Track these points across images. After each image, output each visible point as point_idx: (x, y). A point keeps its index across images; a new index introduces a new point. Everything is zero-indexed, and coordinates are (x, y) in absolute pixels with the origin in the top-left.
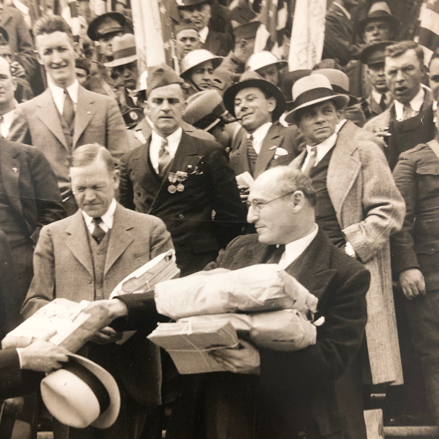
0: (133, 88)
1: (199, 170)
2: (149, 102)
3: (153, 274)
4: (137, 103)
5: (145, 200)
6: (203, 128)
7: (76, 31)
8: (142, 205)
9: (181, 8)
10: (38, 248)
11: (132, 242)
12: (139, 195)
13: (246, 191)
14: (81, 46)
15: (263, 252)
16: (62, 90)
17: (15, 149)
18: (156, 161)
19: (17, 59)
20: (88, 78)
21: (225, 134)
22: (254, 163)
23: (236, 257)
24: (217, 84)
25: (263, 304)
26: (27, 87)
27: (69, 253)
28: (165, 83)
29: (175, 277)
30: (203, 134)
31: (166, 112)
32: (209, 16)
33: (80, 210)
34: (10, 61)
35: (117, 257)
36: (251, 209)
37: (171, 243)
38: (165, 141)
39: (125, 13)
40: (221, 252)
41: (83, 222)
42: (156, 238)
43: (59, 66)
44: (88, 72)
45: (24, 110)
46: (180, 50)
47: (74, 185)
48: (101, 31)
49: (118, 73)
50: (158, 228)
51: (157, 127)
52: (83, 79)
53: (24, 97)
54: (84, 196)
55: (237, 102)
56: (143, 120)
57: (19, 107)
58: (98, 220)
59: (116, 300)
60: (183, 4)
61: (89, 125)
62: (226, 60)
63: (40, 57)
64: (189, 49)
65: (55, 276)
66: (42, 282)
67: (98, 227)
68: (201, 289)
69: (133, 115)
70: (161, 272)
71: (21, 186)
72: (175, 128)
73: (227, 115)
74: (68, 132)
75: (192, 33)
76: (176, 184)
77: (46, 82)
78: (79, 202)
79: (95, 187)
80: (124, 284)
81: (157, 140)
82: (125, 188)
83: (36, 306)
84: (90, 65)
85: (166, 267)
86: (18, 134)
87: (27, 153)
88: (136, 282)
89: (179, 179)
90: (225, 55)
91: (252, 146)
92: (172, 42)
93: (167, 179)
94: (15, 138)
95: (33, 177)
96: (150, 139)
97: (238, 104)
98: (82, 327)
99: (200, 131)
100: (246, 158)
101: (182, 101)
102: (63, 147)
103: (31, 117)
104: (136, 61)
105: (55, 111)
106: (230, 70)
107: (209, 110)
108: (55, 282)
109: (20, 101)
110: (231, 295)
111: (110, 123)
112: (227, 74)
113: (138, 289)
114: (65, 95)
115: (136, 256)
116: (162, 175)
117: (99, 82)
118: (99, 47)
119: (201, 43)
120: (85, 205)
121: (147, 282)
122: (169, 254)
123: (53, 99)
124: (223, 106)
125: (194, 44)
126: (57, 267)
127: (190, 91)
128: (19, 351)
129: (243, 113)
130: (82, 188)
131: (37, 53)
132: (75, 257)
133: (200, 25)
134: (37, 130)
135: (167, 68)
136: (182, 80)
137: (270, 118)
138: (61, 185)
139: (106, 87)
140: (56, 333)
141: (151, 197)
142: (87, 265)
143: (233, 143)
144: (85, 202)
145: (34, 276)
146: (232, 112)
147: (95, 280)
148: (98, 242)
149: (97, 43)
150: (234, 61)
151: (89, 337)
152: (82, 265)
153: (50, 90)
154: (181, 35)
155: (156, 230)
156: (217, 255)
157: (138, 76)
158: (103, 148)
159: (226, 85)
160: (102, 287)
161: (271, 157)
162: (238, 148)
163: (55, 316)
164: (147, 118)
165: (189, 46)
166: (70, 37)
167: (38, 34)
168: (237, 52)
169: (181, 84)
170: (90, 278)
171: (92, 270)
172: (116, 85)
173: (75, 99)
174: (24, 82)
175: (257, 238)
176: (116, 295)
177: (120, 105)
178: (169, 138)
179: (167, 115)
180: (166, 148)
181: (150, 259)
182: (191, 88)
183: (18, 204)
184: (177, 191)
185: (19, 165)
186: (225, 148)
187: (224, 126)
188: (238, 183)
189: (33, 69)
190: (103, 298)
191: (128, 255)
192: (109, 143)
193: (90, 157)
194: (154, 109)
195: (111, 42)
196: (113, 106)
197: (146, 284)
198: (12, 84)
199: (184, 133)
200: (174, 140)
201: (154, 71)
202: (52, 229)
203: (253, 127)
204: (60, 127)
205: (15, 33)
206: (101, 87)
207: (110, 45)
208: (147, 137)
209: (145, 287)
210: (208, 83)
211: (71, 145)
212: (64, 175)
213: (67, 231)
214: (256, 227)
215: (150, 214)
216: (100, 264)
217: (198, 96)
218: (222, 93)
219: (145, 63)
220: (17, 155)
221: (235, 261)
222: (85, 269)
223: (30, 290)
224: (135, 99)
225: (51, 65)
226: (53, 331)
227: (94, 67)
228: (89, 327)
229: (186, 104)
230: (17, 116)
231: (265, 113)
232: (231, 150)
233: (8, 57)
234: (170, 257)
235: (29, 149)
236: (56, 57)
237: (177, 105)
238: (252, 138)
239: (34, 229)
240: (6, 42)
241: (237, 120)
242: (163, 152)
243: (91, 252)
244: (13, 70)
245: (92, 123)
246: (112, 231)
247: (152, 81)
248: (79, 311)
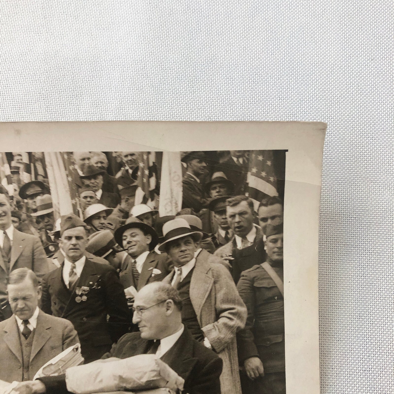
0: (51, 230)
1: (98, 286)
2: (62, 239)
3: (65, 362)
4: (54, 239)
5: (59, 307)
6: (100, 256)
7: (11, 193)
8: (57, 311)
9: (82, 178)
11: (50, 338)
12: (55, 303)
13: (131, 300)
14: (15, 203)
15: (144, 345)
16: (2, 232)
18: (67, 279)
20: (20, 223)
21: (116, 260)
22: (137, 280)
23: (125, 349)
24: (110, 226)
25: (144, 384)
27: (5, 346)
28: (73, 226)
29: (80, 364)
30: (101, 260)
31: (74, 245)
32: (102, 182)
33: (14, 315)
35: (39, 349)
36: (135, 313)
37: (77, 338)
38: (73, 265)
39: (44, 181)
40: (114, 346)
41: (16, 323)
42: (67, 335)
44: (20, 220)
46: (83, 204)
48: (29, 193)
49: (40, 220)
50: (68, 328)
51: (68, 256)
52: (17, 224)
54: (17, 305)
55: (124, 238)
56: (58, 251)
58: (26, 322)
59: (38, 381)
60: (83, 175)
61: (21, 255)
62: (116, 210)
64: (89, 204)
67: (26, 327)
68: (99, 373)
69: (51, 248)
70: (70, 360)
72: (81, 256)
73: (117, 247)
74: (7, 260)
75: (91, 193)
76: (81, 295)
78: (13, 309)
79: (24, 299)
80: (44, 369)
81: (68, 265)
82: (45, 299)
84: (21, 215)
85: (74, 356)
88: (52, 367)
89: (83, 292)
90: (115, 208)
91: (135, 268)
92: (77, 199)
93: (75, 292)
96: (63, 265)
97: (125, 239)
99: (98, 258)
101: (85, 238)
102: (3, 270)
104: (53, 212)
106: (119, 217)
107: (105, 244)
110: (121, 377)
111: (35, 254)
112: (117, 219)
113: (54, 373)
114: (4, 234)
115: (53, 348)
116: (71, 289)
117: (27, 225)
118: (27, 203)
119: (97, 199)
120: (17, 311)
121: (60, 367)
122: (76, 347)
124: (114, 241)
125: (92, 200)
127: (91, 231)
129: (128, 245)
130: (15, 299)
132: (10, 349)
133: (96, 188)
135: (75, 216)
136: (85, 224)
137: (148, 249)
138: (1, 297)
139: (33, 229)
141: (64, 305)
142: (18, 355)
143: (122, 266)
144: (17, 309)
146: (121, 245)
147: (23, 366)
148: (26, 338)
149: (26, 201)
150: (121, 211)
152: (14, 355)
154: (83, 195)
155: (67, 329)
156: (111, 348)
157: (54, 221)
158: (30, 271)
159: (116, 226)
160: (28, 371)
161: (149, 275)
162: (126, 269)
164: (61, 250)
165: (89, 202)
166: (7, 196)
168: (123, 205)
169: (84, 226)
170: (20, 365)
171: (21, 359)
172: (39, 228)
173: (11, 237)
175: (140, 335)
176: (38, 377)
177: (42, 241)
178: (77, 263)
179: (75, 248)
180: (74, 270)
181: (63, 350)
182: (92, 229)
184: (82, 301)
186: (117, 269)
187: (115, 254)
188: (126, 294)
190: (29, 379)
191: (47, 347)
192: (35, 268)
193: (22, 277)
194: (66, 243)
195: (35, 200)
196: (37, 242)
197: (59, 369)
199: (87, 259)
200: (80, 265)
201: (65, 218)
203: (136, 255)
204: (1, 257)
206: (29, 229)
207: (35, 202)
208: (61, 263)
209: (59, 371)
210: (104, 225)
211: (9, 269)
212: (3, 290)
213: (5, 330)
214: (139, 326)
215: (62, 318)
216: (27, 354)
217: (97, 234)
218: (114, 232)
219: (59, 213)
221: (124, 352)
222: (16, 358)
224: (53, 237)
227: (24, 216)
229: (88, 240)
231: (144, 244)
232: (120, 271)
234: (77, 349)
237: (82, 240)
238: (135, 262)
241: (124, 250)
242: (72, 273)
243: (21, 345)
245: (23, 254)
246: (36, 330)
247: (64, 225)
248: (11, 389)
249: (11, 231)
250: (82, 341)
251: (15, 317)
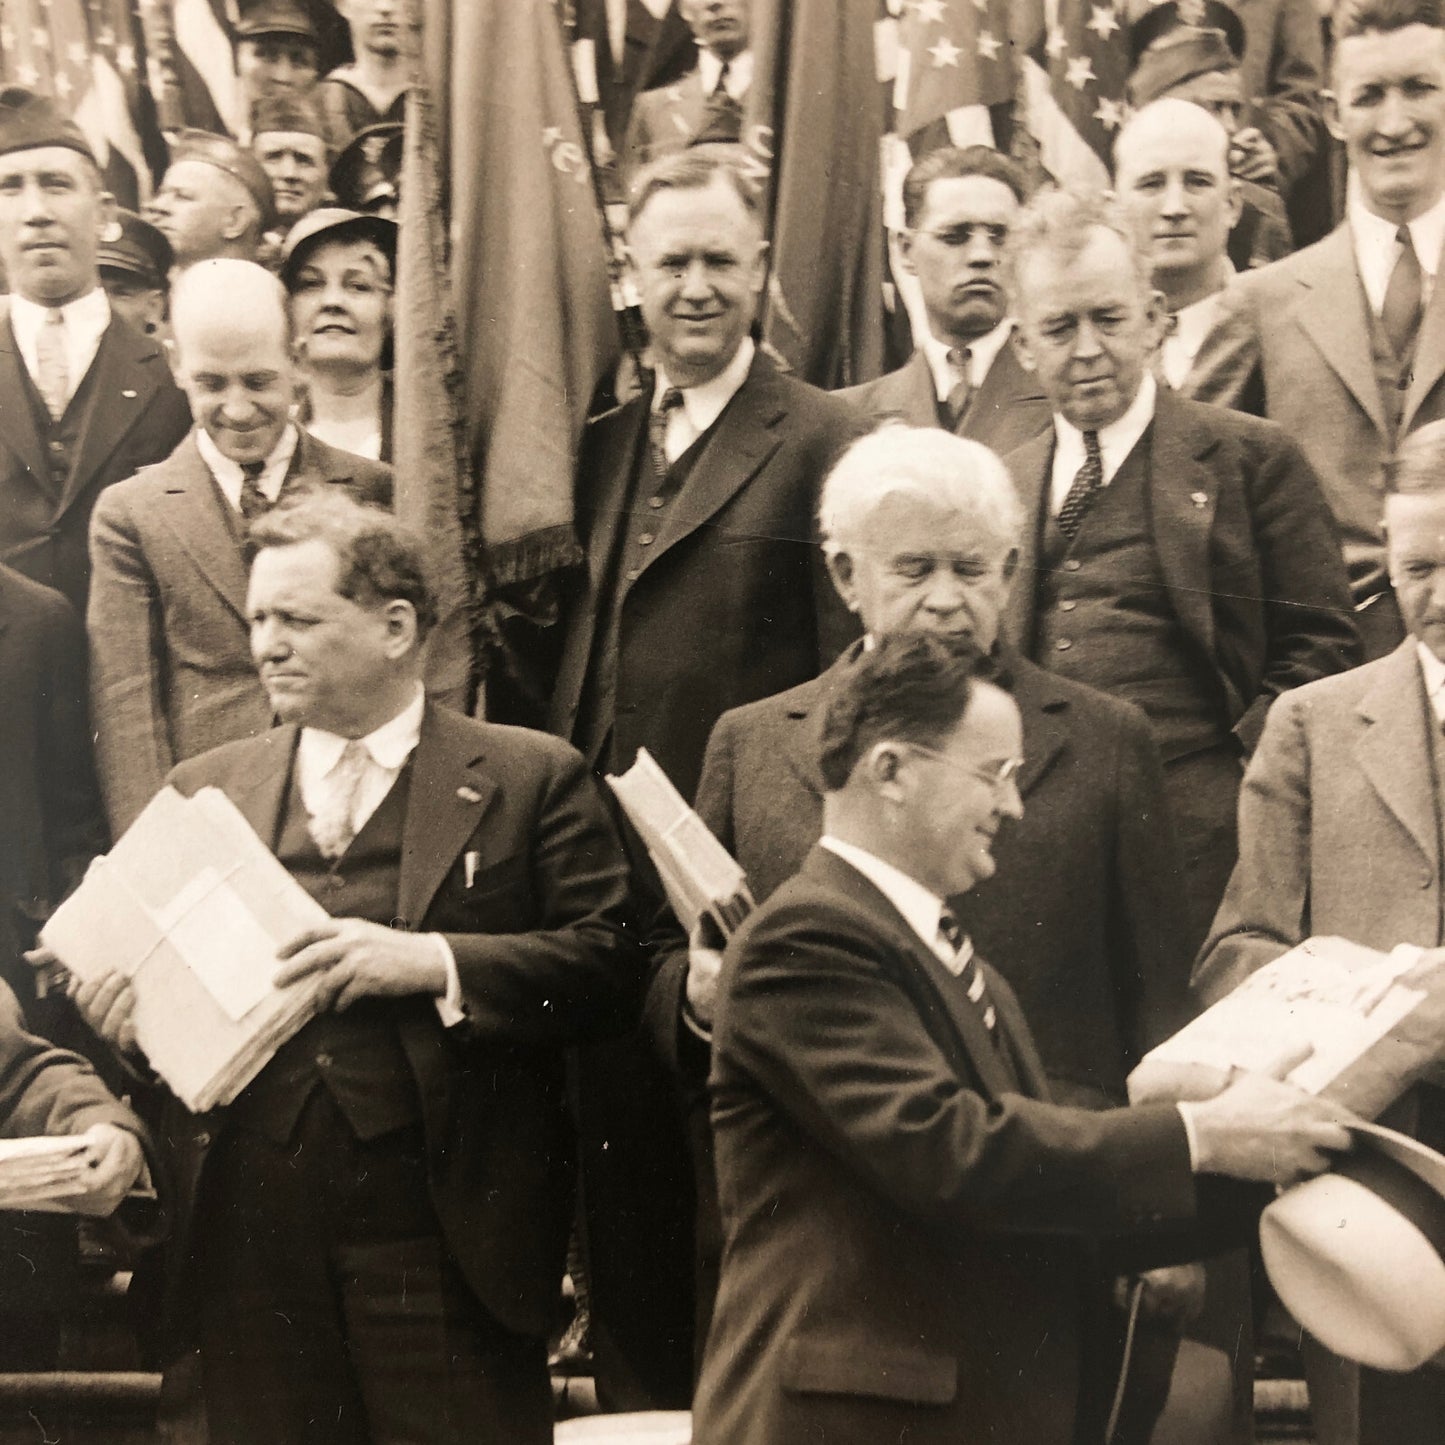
10: (1256, 768)
16: (1392, 229)
17: (1205, 429)
19: (1260, 120)
26: (1276, 217)
27: (1360, 784)
33: (1410, 639)
34: (1232, 126)
41: (1416, 681)
43: (1398, 145)
45: (1253, 296)
47: (1398, 553)
53: (1259, 248)
54: (1429, 592)
57: (1237, 284)
63: (1336, 114)
65: (1309, 863)
66: (1265, 879)
71: (1216, 554)
74: (1392, 374)
77: (1343, 202)
78: (1409, 614)
83: (1242, 963)
86: (1223, 376)
87: (1246, 442)
94: (1209, 390)
95: (1259, 525)
98: (1398, 1033)
102: (1368, 424)
103: (1272, 321)
105: (1357, 302)
108: (1308, 881)
109: (1242, 265)
114: (1400, 246)
120: (1430, 623)
123: (1355, 258)
126: (1318, 831)
128: (1187, 1111)
130: (1422, 567)
131: (1330, 99)
132: (1379, 800)
134: (1288, 362)
138: (1353, 553)
140: (1309, 1053)
142: (1418, 824)
144: (1430, 613)
145: (1240, 862)
147: (1441, 878)
151: (1420, 1068)
152: (1401, 826)
153: (1351, 229)
163: (1305, 995)
167: (1350, 32)
170: (1426, 871)
171: (1434, 844)
173: (1429, 260)
174: (1269, 200)
183: (1203, 618)
185: (1214, 482)
189: (1307, 155)
198: (1225, 205)
202: (1309, 704)
204: (1365, 355)
205: (1269, 29)
211: (1399, 419)
212: (1365, 521)
213: (1362, 709)
220: (1210, 451)
222: (1410, 839)
223: (1223, 908)
225: (1368, 143)
226: (1298, 1046)
228: (1420, 1036)
230: (1225, 315)
233: (1227, 113)
235: (1254, 429)
236: (1394, 114)
239: (1248, 702)
240: (1231, 59)
243: (1434, 780)
244: (1238, 155)
248: (1388, 981)
249: (1433, 229)
251: (1415, 648)
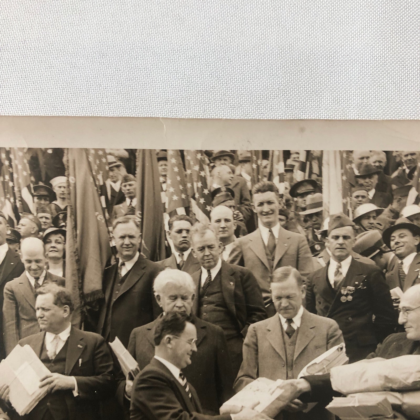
0: (318, 229)
1: (364, 286)
2: (329, 238)
3: (329, 361)
4: (321, 239)
5: (324, 306)
6: (367, 256)
7: (282, 191)
8: (322, 310)
9: (357, 177)
10: (246, 340)
11: (314, 337)
12: (320, 303)
13: (397, 301)
14: (284, 201)
15: (410, 346)
16: (268, 229)
17: (232, 269)
18: (332, 279)
19: (239, 209)
20: (287, 222)
21: (383, 260)
22: (404, 281)
23: (390, 349)
24: (379, 226)
25: (410, 385)
26: (244, 227)
27: (268, 344)
28: (342, 225)
29: (345, 364)
30: (367, 260)
31: (341, 245)
32: (377, 182)
33: (277, 313)
34: (234, 210)
35: (303, 348)
36: (401, 314)
37: (342, 338)
38: (339, 265)
39: (318, 180)
40: (379, 346)
41: (279, 322)
42: (331, 334)
43: (267, 214)
44: (287, 218)
45: (240, 242)
46: (354, 204)
47: (274, 295)
48: (299, 191)
49: (308, 219)
50: (333, 327)
51: (334, 255)
52: (283, 223)
53: (241, 233)
54: (281, 303)
55: (392, 238)
56: (324, 250)
57: (237, 241)
58: (290, 321)
59: (302, 380)
60: (359, 174)
61: (286, 253)
62: (386, 210)
63: (254, 208)
64: (360, 203)
65: (258, 361)
66: (249, 365)
67: (290, 326)
68: (364, 372)
69: (317, 247)
70: (335, 359)
71: (235, 295)
72: (347, 256)
73: (384, 247)
74: (270, 258)
75: (363, 193)
76: (347, 295)
77: (257, 224)
78: (277, 308)
79: (288, 297)
80: (308, 367)
81: (334, 265)
82: (310, 298)
83: (244, 383)
84: (289, 213)
85: (338, 356)
86: (235, 259)
87: (241, 272)
88: (317, 366)
89: (349, 292)
90: (386, 208)
91: (402, 269)
92: (348, 199)
93: (340, 292)
94: (232, 261)
95: (244, 289)
96: (328, 264)
97: (393, 240)
98: (278, 399)
99: (365, 258)
100: (398, 277)
101: (353, 238)
102: (266, 268)
103: (245, 248)
104: (322, 211)
105: (262, 243)
106: (389, 217)
107: (372, 244)
108: (258, 365)
109: (238, 237)
110: (386, 378)
111: (300, 252)
112: (387, 220)
113: (319, 372)
114: (270, 233)
115: (316, 347)
116: (336, 289)
117: (294, 224)
118: (296, 202)
119: (369, 199)
120: (281, 310)
121: (325, 366)
122: (341, 347)
123: (261, 235)
124: (382, 241)
125: (364, 200)
126: (260, 354)
127: (359, 231)
128: (232, 416)
129: (396, 246)
130: (279, 298)
131: (253, 205)
132: (273, 347)
133: (370, 188)
134: (248, 256)
135: (344, 216)
136: (354, 224)
137: (416, 250)
138: (264, 295)
139: (299, 228)
140: (259, 403)
141: (328, 304)
142: (281, 353)
143: (388, 266)
144: (281, 308)
145: (243, 361)
146: (389, 246)
147: (287, 364)
148: (290, 337)
149: (295, 199)
150: (391, 211)
151: (283, 407)
152: (278, 353)
153: (260, 230)
154: (355, 194)
155: (331, 329)
156: (376, 347)
157: (322, 220)
158: (295, 270)
159: (385, 226)
160: (292, 369)
161: (416, 276)
162: (392, 270)
163: (258, 390)
164: (327, 249)
165: (360, 201)
166: (277, 195)
167: (255, 193)
168: (395, 205)
169: (353, 226)
170: (283, 363)
171: (285, 357)
172: (306, 226)
173: (276, 235)
174: (242, 224)
175: (406, 335)
176: (303, 376)
177: (308, 240)
178: (342, 263)
179: (341, 248)
180: (340, 270)
181: (327, 350)
182: (360, 229)
183: (233, 308)
184: (347, 301)
185: (235, 280)
186: (383, 270)
187: (382, 255)
188: (392, 295)
189: (249, 215)
190: (293, 377)
191: (311, 346)
192: (299, 266)
193: (286, 275)
194: (332, 243)
195: (305, 198)
196: (303, 241)
197: (324, 368)
198: (233, 225)
199: (353, 259)
200: (346, 265)
201: (334, 217)
202: (257, 327)
203: (403, 255)
204: (265, 255)
205: (239, 193)
206: (296, 228)
207: (305, 200)
208: (327, 262)
209: (323, 371)
210: (373, 225)
211: (272, 267)
212: (266, 288)
213: (268, 328)
214: (405, 327)
215: (327, 317)
216: (291, 352)
217: (365, 234)
218: (382, 232)
219: (328, 212)
220: (233, 274)
221: (389, 353)
222: (280, 356)
223: (240, 371)
224: (319, 236)
225: (261, 213)
226: (256, 402)
227: (292, 215)
228: (283, 399)
229: (356, 239)
230: (235, 246)
231: (412, 246)
232: (387, 271)
233: (232, 208)
234: (342, 349)
235: (242, 269)
236: (266, 208)
237: (349, 240)
238: (402, 263)
239: (244, 326)
240: (232, 198)
241: (392, 251)
242: (338, 273)
243: (284, 344)
244: (235, 216)
245: (288, 252)
246: (300, 329)
247: (332, 224)
248: (276, 387)
249: (276, 229)
250: (346, 341)
251: (278, 315)
